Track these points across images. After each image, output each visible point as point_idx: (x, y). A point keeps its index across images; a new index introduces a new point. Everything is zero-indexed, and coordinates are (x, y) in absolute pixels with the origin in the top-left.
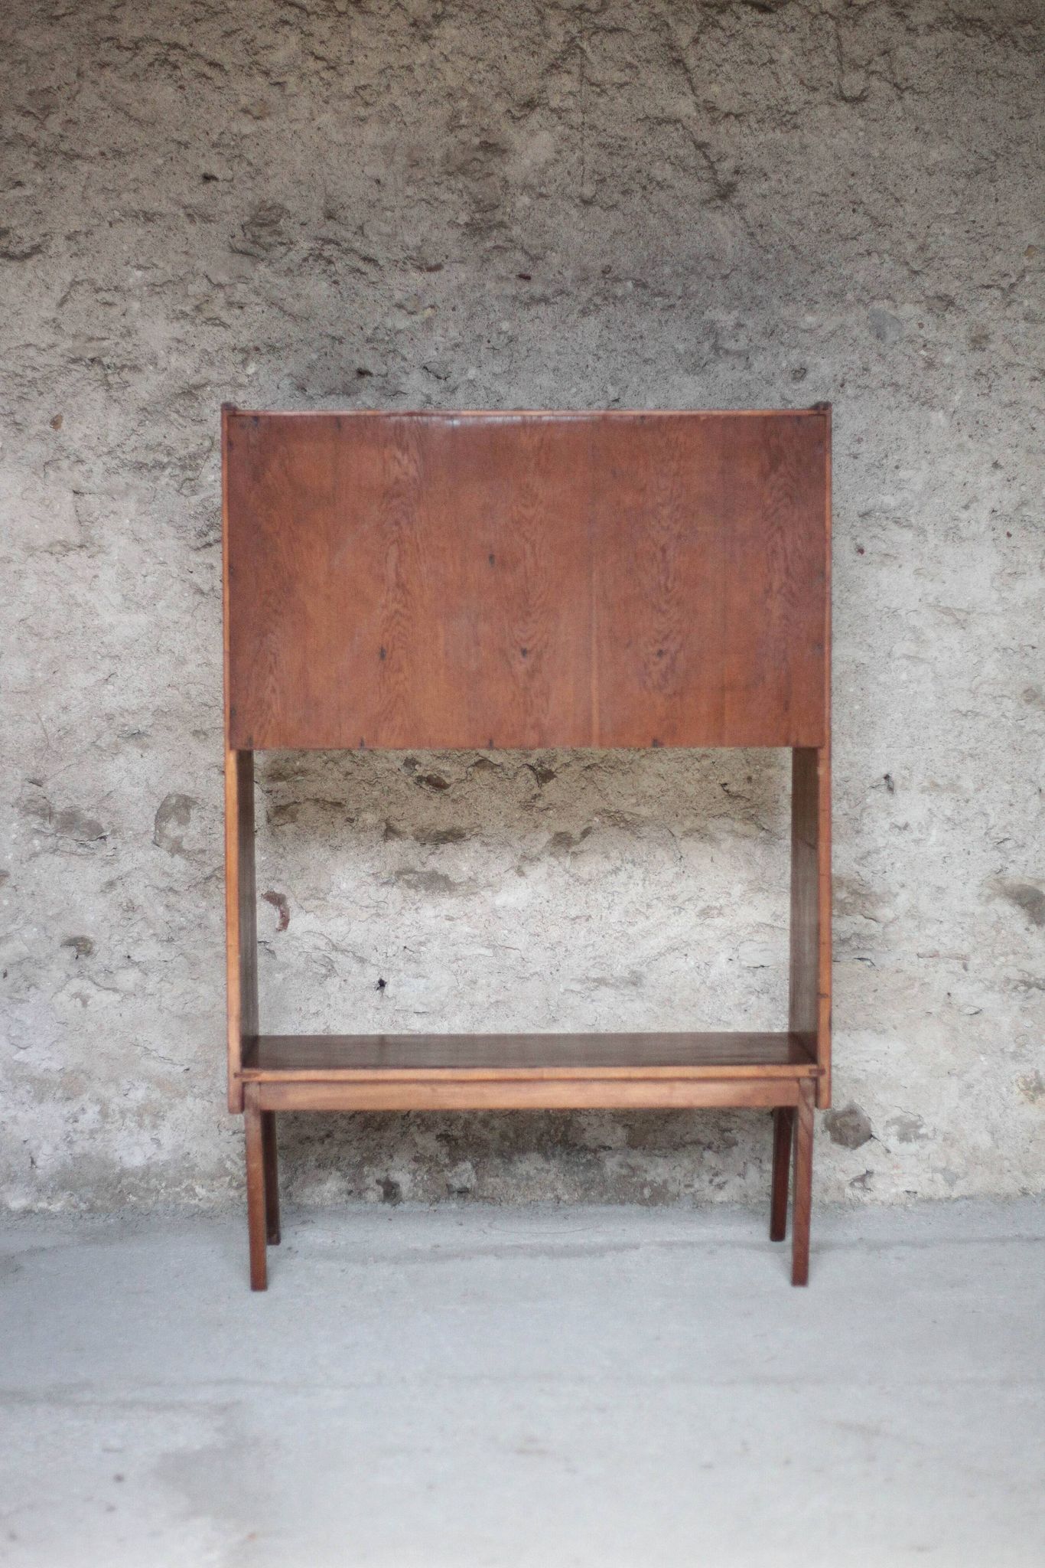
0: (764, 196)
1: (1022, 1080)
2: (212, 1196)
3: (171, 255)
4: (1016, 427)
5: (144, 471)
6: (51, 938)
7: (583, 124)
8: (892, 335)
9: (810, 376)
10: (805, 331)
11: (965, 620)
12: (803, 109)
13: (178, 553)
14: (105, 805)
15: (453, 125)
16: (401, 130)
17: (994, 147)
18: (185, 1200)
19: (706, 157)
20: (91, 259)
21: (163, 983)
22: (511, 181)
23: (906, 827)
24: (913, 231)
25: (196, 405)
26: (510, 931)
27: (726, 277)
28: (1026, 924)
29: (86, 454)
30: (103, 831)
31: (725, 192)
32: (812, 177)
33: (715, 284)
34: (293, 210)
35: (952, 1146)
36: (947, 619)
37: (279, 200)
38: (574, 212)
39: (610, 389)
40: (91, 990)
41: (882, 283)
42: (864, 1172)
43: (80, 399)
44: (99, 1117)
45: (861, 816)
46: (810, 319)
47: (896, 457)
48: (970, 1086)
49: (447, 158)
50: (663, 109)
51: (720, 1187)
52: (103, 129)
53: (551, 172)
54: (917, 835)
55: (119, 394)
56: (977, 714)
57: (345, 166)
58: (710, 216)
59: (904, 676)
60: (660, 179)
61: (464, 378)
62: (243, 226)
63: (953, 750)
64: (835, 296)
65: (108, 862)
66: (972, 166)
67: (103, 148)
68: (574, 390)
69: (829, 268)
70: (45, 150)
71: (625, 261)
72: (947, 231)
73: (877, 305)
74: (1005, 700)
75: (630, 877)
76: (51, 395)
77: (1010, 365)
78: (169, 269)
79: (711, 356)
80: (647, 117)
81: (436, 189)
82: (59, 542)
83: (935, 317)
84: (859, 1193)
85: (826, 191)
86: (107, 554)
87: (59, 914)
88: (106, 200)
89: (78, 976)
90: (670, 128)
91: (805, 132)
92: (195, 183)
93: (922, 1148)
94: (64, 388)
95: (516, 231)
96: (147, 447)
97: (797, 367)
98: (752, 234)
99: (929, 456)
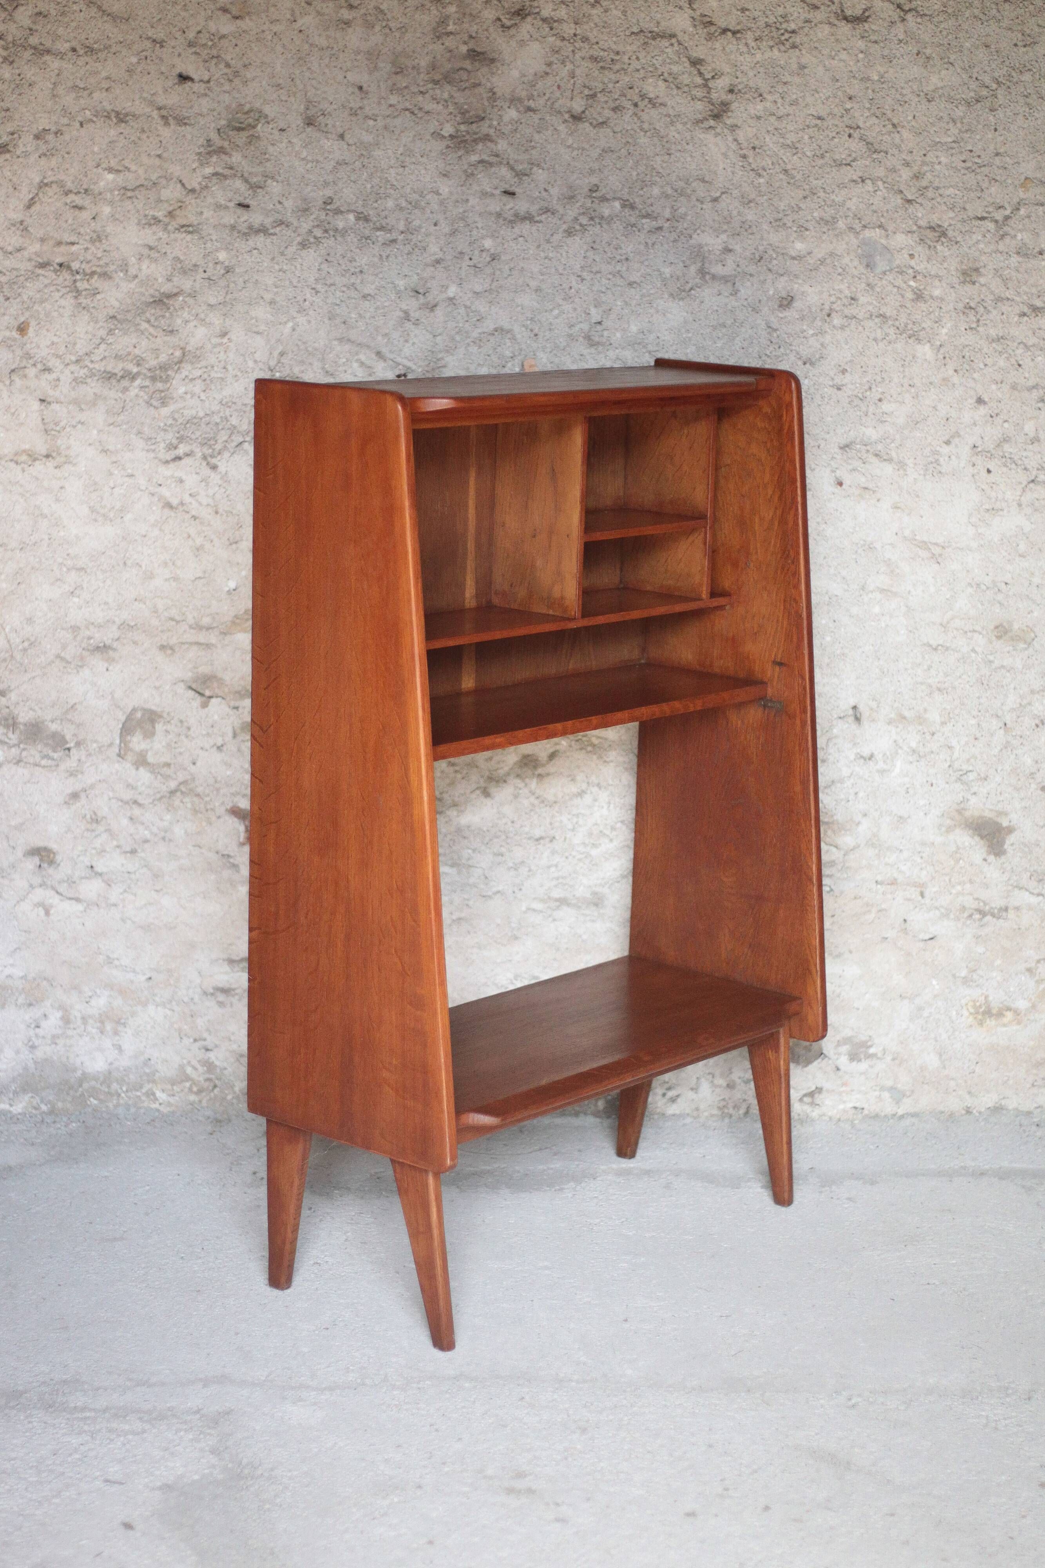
0: (759, 118)
1: (971, 1004)
2: (171, 1100)
3: (145, 159)
4: (1002, 363)
5: (114, 381)
6: (14, 848)
7: (575, 35)
8: (882, 265)
9: (797, 304)
10: (794, 258)
11: (940, 555)
12: (802, 28)
13: (147, 467)
14: (69, 717)
15: (439, 32)
16: (386, 35)
17: (996, 75)
18: (146, 1104)
19: (700, 74)
20: (60, 160)
21: (126, 895)
22: (499, 94)
23: (871, 757)
24: (909, 158)
25: (167, 315)
26: (474, 850)
27: (715, 200)
28: (984, 855)
29: (54, 363)
30: (67, 742)
31: (719, 112)
32: (809, 100)
33: (704, 206)
34: (271, 115)
35: (900, 1065)
36: (924, 554)
37: (257, 105)
38: (562, 128)
39: (593, 311)
40: (55, 900)
41: (875, 212)
42: (813, 1088)
43: (47, 305)
44: (61, 1023)
45: (827, 745)
46: (799, 246)
47: (880, 390)
48: (920, 1009)
49: (433, 67)
50: (658, 23)
51: (673, 1100)
52: (74, 24)
53: (540, 85)
54: (881, 765)
55: (89, 301)
56: (947, 649)
57: (327, 71)
58: (702, 136)
59: (877, 610)
60: (652, 95)
61: (444, 296)
62: (219, 130)
63: (922, 683)
64: (827, 222)
65: (72, 774)
66: (972, 94)
67: (74, 44)
68: (556, 312)
69: (822, 194)
70: (14, 42)
71: (613, 182)
72: (943, 159)
73: (867, 233)
74: (976, 635)
75: (595, 800)
76: (18, 300)
77: (999, 299)
78: (141, 172)
79: (698, 280)
80: (642, 31)
81: (420, 98)
82: (24, 451)
83: (926, 249)
84: (807, 1109)
85: (823, 114)
86: (75, 465)
87: (22, 824)
88: (78, 98)
89: (41, 886)
90: (665, 43)
91: (804, 52)
92: (170, 83)
93: (871, 1067)
94: (31, 294)
95: (502, 145)
96: (116, 357)
97: (784, 294)
98: (744, 157)
99: (913, 390)
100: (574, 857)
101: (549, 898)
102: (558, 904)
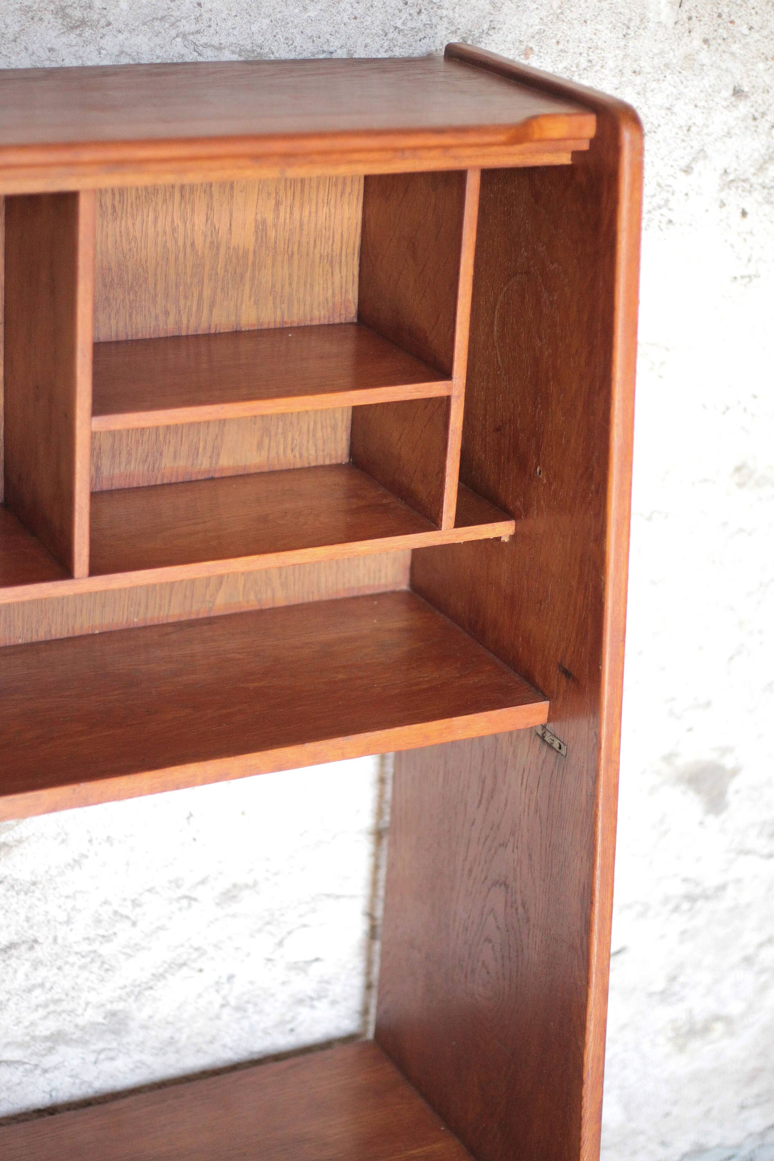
1: (669, 1026)
28: (700, 817)
99: (638, 80)
100: (72, 965)
101: (34, 1038)
102: (49, 1044)
